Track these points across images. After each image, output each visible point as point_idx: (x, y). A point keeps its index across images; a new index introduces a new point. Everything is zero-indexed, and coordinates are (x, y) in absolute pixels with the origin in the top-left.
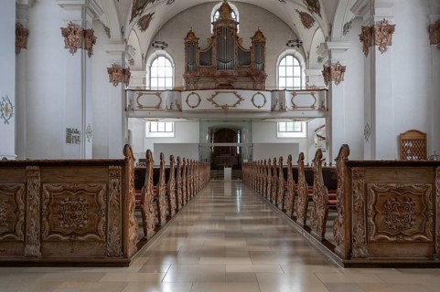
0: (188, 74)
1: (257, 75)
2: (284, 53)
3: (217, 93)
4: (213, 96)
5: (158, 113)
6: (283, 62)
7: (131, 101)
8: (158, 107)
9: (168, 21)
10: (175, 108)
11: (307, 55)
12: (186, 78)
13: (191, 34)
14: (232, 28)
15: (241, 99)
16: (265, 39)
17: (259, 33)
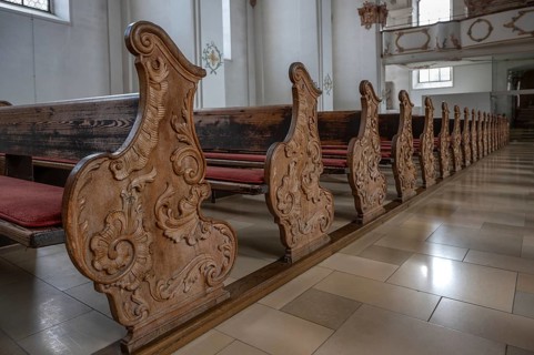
4: (515, 19)
5: (425, 55)
7: (388, 45)
8: (425, 47)
10: (450, 44)
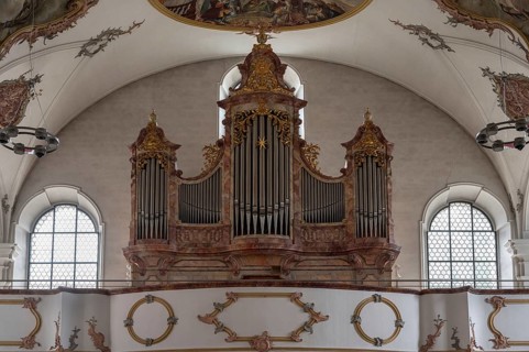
0: (140, 247)
1: (365, 250)
2: (443, 197)
3: (232, 298)
4: (219, 307)
6: (441, 220)
8: (30, 342)
9: (88, 110)
10: (86, 344)
11: (515, 201)
12: (134, 257)
13: (151, 133)
14: (283, 116)
15: (316, 317)
16: (388, 147)
17: (369, 130)
